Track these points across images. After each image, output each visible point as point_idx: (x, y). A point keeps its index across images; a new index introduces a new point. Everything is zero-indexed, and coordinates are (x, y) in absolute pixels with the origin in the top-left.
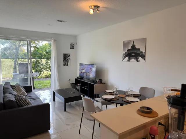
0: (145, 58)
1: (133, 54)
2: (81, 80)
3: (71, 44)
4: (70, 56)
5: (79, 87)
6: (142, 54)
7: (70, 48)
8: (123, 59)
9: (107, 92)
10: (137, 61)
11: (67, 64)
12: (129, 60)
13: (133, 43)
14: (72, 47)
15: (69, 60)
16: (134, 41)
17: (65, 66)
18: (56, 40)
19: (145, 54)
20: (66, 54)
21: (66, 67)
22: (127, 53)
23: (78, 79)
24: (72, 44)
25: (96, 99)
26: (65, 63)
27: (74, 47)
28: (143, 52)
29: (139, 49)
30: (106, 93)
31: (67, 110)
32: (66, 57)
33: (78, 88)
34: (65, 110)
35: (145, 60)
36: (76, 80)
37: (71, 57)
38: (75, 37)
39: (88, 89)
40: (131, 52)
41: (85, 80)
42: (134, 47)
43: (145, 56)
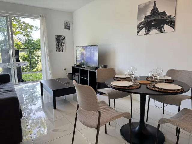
0: (174, 25)
1: (154, 22)
2: (79, 68)
3: (65, 23)
4: (64, 38)
5: (77, 76)
6: (169, 19)
7: (65, 28)
8: (138, 32)
9: (117, 78)
10: (161, 32)
11: (61, 49)
12: (147, 33)
13: (155, 5)
14: (67, 27)
15: (64, 44)
16: (155, 2)
17: (59, 51)
18: (45, 17)
19: (175, 19)
20: (60, 36)
21: (60, 53)
22: (145, 22)
23: (76, 67)
24: (67, 23)
25: (100, 90)
26: (59, 48)
27: (69, 26)
28: (170, 16)
29: (164, 13)
30: (115, 79)
31: (57, 107)
32: (59, 40)
33: (76, 78)
34: (55, 108)
35: (174, 28)
36: (73, 68)
37: (66, 40)
38: (71, 14)
39: (88, 79)
40: (151, 19)
41: (84, 68)
42: (155, 11)
43: (174, 22)
